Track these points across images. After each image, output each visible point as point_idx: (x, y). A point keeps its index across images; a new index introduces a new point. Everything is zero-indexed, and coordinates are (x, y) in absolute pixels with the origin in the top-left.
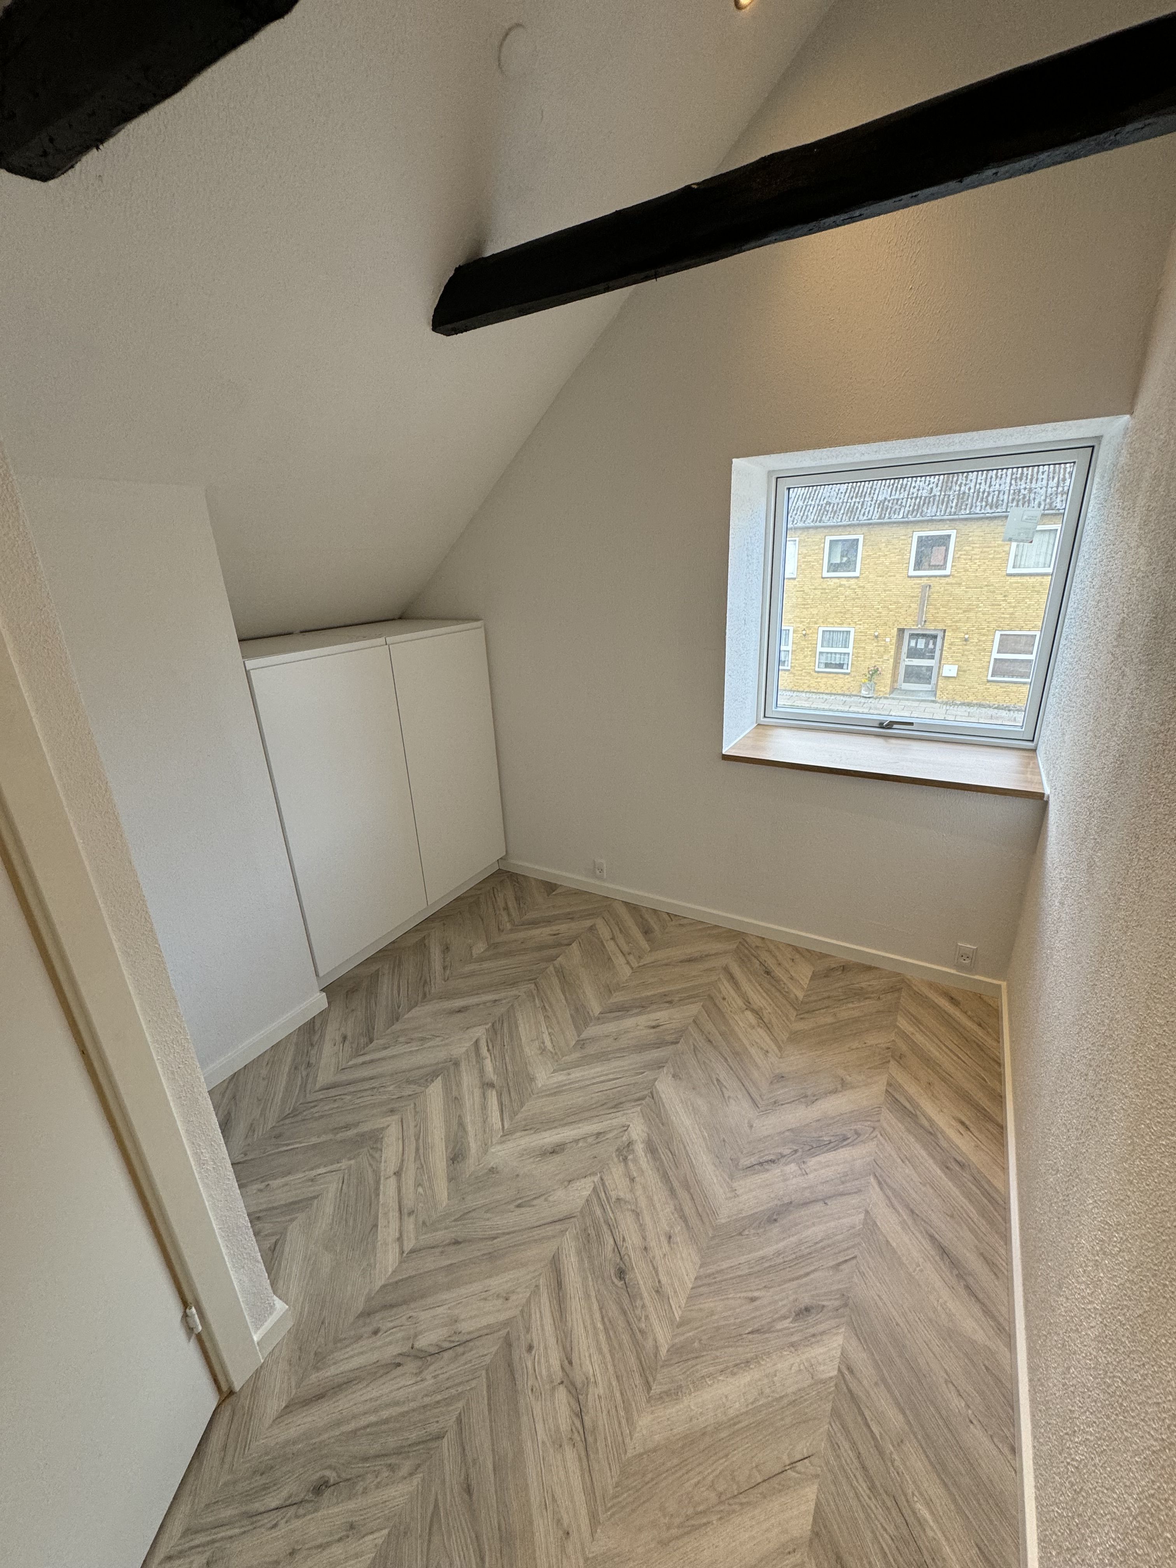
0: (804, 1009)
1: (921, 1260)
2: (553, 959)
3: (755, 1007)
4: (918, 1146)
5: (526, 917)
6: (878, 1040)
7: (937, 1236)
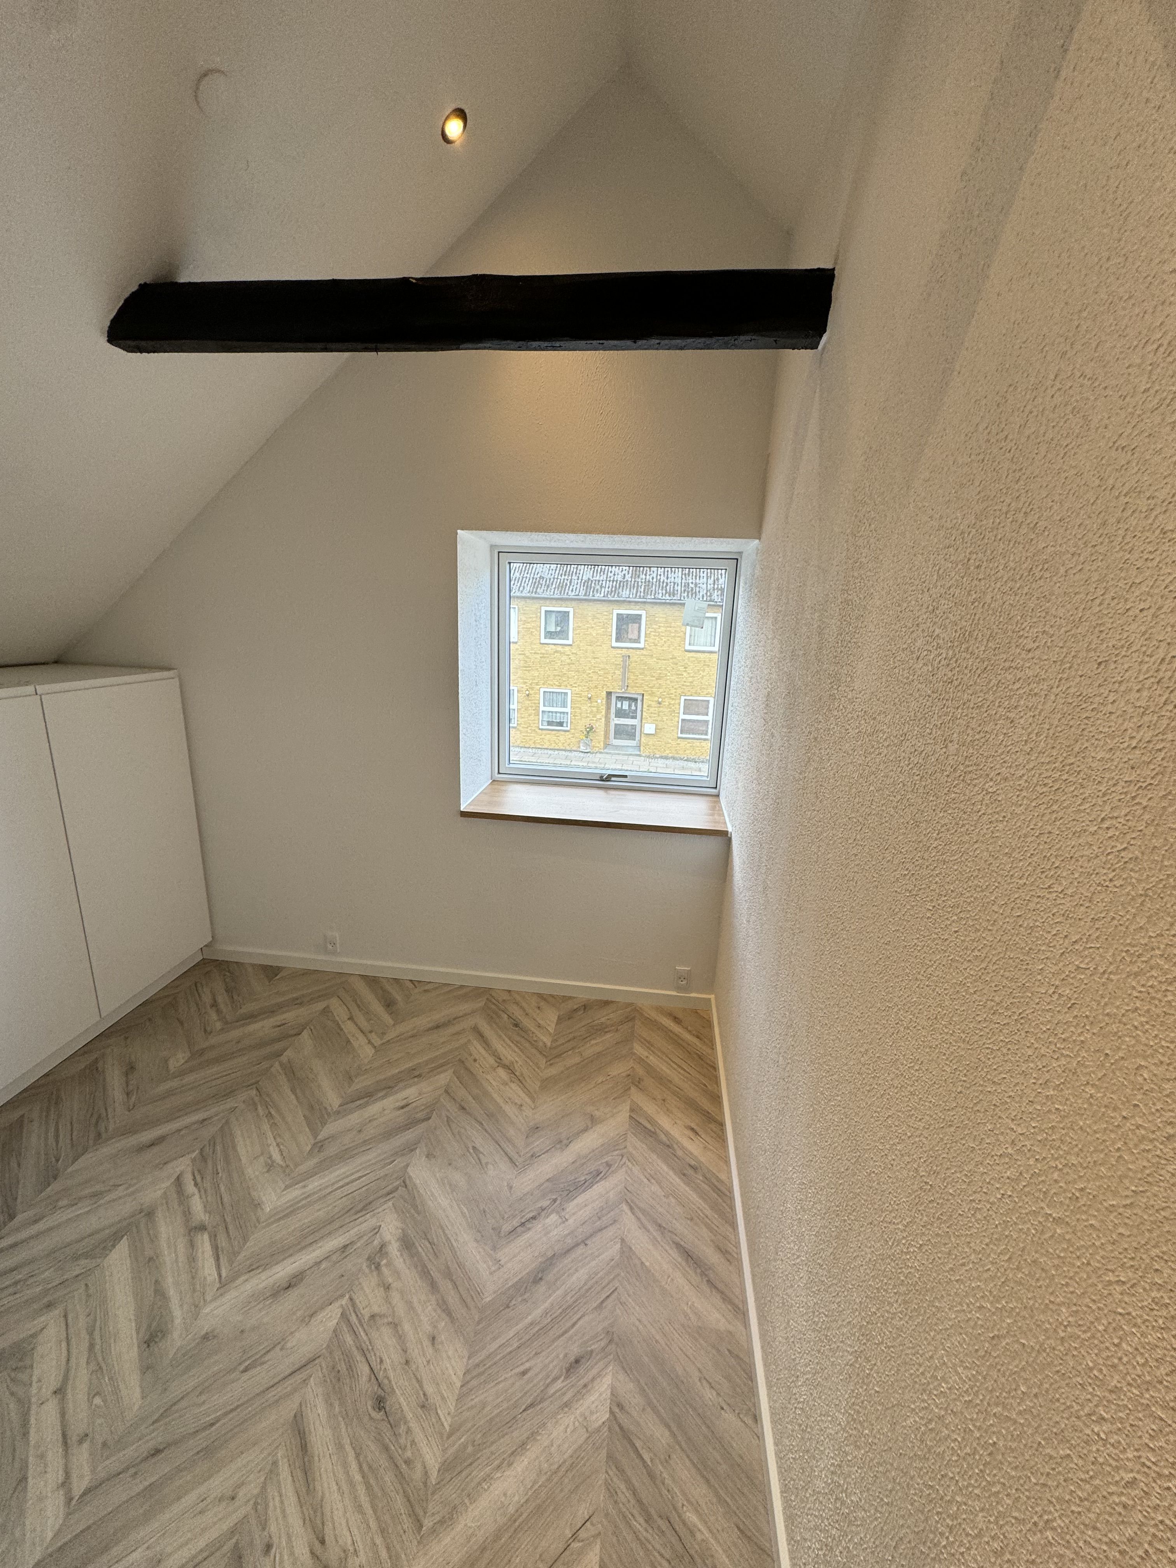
0: (552, 1055)
1: (671, 1270)
2: (279, 1054)
3: (507, 1062)
4: (659, 1162)
5: (242, 1011)
6: (619, 1069)
7: (682, 1243)
